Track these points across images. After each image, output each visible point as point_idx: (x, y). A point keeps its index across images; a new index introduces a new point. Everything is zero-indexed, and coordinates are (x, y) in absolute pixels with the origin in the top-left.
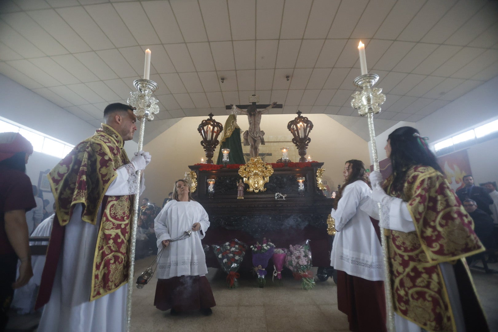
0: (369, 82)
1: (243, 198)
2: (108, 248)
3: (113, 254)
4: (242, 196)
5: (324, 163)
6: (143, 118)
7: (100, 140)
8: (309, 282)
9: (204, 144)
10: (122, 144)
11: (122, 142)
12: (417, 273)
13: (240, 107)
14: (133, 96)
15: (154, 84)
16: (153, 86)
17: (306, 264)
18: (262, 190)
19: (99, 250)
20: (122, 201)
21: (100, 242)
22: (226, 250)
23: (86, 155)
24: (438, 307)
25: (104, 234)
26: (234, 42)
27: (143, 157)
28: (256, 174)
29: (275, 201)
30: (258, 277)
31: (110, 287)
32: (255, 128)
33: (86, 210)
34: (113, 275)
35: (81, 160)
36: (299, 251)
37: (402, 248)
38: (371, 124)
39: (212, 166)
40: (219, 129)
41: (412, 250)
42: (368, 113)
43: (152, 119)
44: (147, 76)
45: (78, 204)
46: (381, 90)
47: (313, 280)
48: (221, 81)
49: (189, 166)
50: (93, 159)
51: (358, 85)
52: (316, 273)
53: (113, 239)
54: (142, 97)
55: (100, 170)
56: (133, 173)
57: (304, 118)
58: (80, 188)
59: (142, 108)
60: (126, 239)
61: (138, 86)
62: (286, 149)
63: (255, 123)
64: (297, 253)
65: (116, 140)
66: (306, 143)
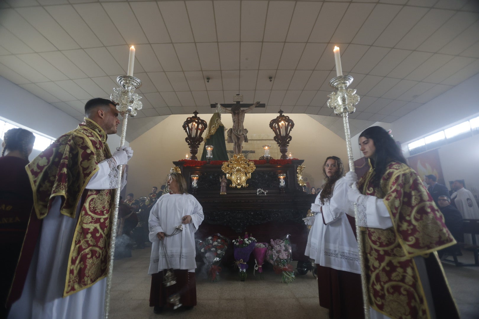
0: (344, 83)
1: (226, 193)
2: (85, 243)
3: (91, 249)
4: (225, 192)
5: (304, 160)
6: (126, 114)
7: (82, 133)
8: (289, 276)
9: (188, 141)
10: (106, 139)
11: (105, 136)
12: (392, 267)
13: (225, 106)
14: (116, 92)
15: (138, 81)
16: (136, 83)
17: (286, 258)
18: (244, 186)
19: (76, 244)
20: (102, 195)
21: (77, 235)
22: (209, 244)
23: (67, 148)
24: (413, 301)
25: (82, 228)
26: (219, 43)
27: (125, 152)
28: (238, 171)
29: (257, 196)
30: (240, 270)
31: (86, 283)
32: (238, 126)
33: (66, 204)
34: (89, 270)
35: (62, 153)
36: (280, 245)
37: (378, 243)
38: (346, 123)
39: (196, 162)
40: (203, 126)
41: (387, 245)
42: (343, 112)
43: (135, 115)
44: (131, 73)
45: (58, 196)
46: (355, 91)
47: (293, 274)
48: (206, 80)
49: (173, 162)
50: (75, 152)
51: (333, 86)
52: (296, 267)
53: (91, 233)
54: (125, 93)
55: (81, 163)
56: (115, 168)
57: (286, 117)
58: (60, 181)
59: (125, 104)
60: (104, 233)
61: (122, 83)
62: (268, 146)
63: (238, 122)
64: (277, 247)
65: (99, 135)
66: (288, 140)
